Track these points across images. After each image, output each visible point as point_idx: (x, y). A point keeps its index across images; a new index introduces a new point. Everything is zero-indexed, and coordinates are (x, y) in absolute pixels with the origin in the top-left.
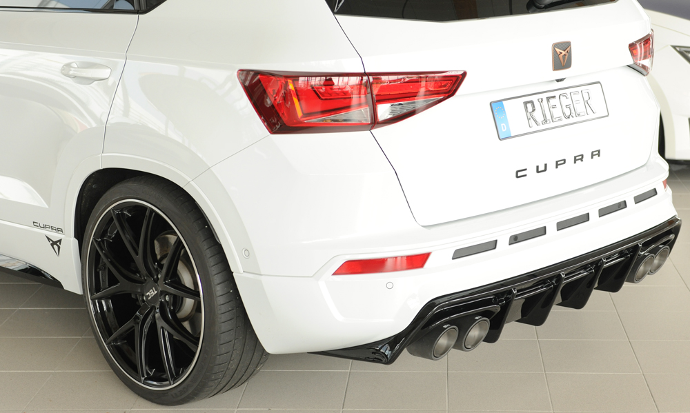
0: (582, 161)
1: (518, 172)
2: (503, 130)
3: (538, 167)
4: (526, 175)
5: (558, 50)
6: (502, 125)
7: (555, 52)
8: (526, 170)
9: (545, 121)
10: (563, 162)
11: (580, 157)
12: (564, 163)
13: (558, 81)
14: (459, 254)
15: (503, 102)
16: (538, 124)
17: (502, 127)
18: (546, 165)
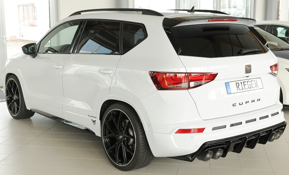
1: (233, 104)
3: (240, 103)
5: (247, 67)
7: (246, 68)
9: (242, 89)
13: (247, 77)
14: (214, 129)
15: (229, 83)
16: (240, 90)
17: (229, 90)
18: (242, 103)
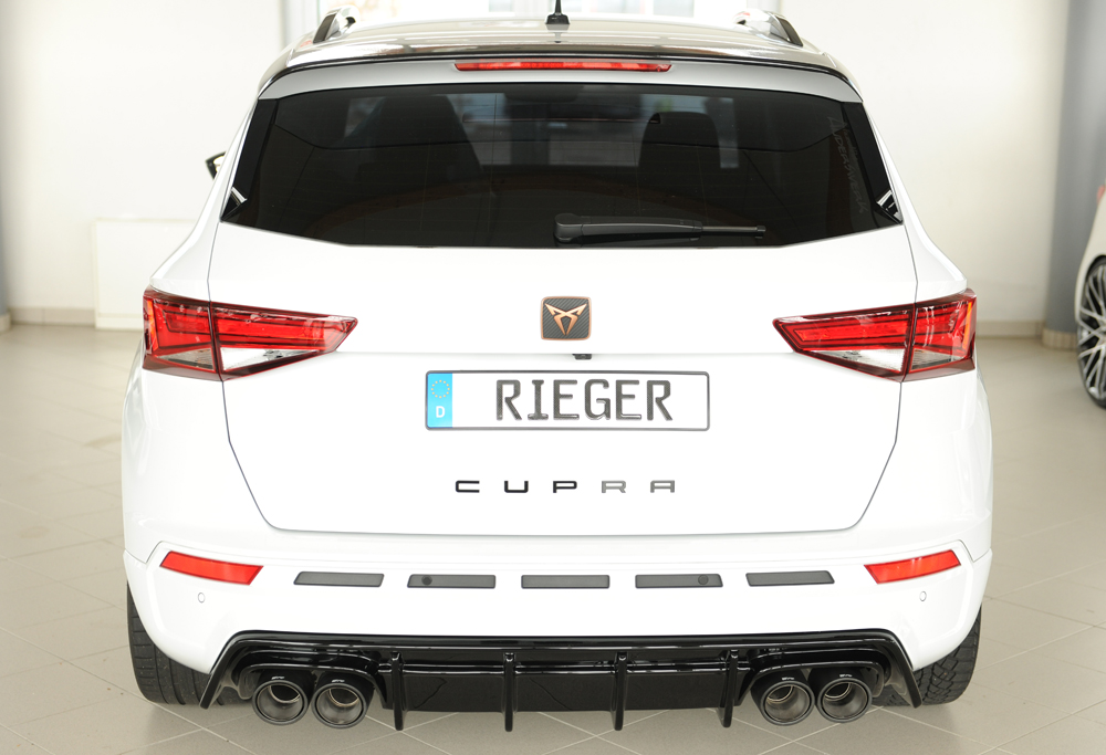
0: (623, 491)
1: (458, 483)
2: (438, 416)
3: (506, 483)
4: (478, 491)
5: (552, 309)
6: (438, 408)
8: (478, 482)
9: (538, 415)
10: (572, 485)
11: (620, 485)
12: (575, 487)
13: (578, 357)
15: (454, 375)
16: (517, 416)
17: (439, 412)
18: (526, 483)
